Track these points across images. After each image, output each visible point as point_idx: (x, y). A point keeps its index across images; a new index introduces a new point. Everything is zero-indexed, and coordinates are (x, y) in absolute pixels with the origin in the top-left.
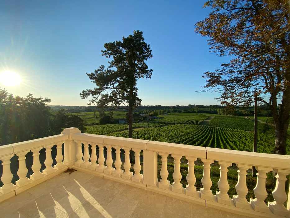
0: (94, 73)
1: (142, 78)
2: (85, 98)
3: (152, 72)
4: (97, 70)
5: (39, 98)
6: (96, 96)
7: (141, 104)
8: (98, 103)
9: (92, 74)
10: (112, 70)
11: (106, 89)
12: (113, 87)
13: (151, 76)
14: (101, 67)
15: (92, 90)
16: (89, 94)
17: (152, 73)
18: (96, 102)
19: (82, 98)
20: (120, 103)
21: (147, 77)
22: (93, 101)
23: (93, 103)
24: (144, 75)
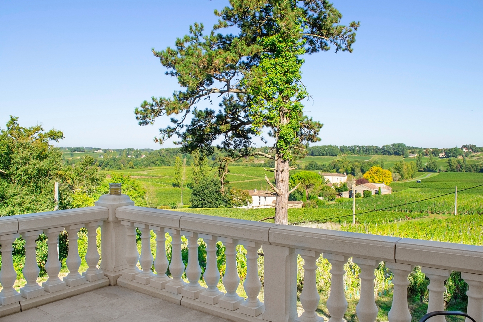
0: (174, 48)
1: (321, 52)
2: (147, 124)
3: (356, 32)
4: (182, 38)
5: (34, 125)
6: (179, 117)
7: (320, 140)
8: (184, 136)
9: (169, 51)
10: (224, 35)
11: (206, 94)
12: (226, 88)
13: (353, 45)
14: (194, 28)
15: (167, 98)
16: (158, 113)
17: (353, 35)
18: (179, 135)
19: (141, 124)
20: (250, 135)
21: (339, 47)
22: (169, 132)
23: (169, 137)
24: (328, 42)
